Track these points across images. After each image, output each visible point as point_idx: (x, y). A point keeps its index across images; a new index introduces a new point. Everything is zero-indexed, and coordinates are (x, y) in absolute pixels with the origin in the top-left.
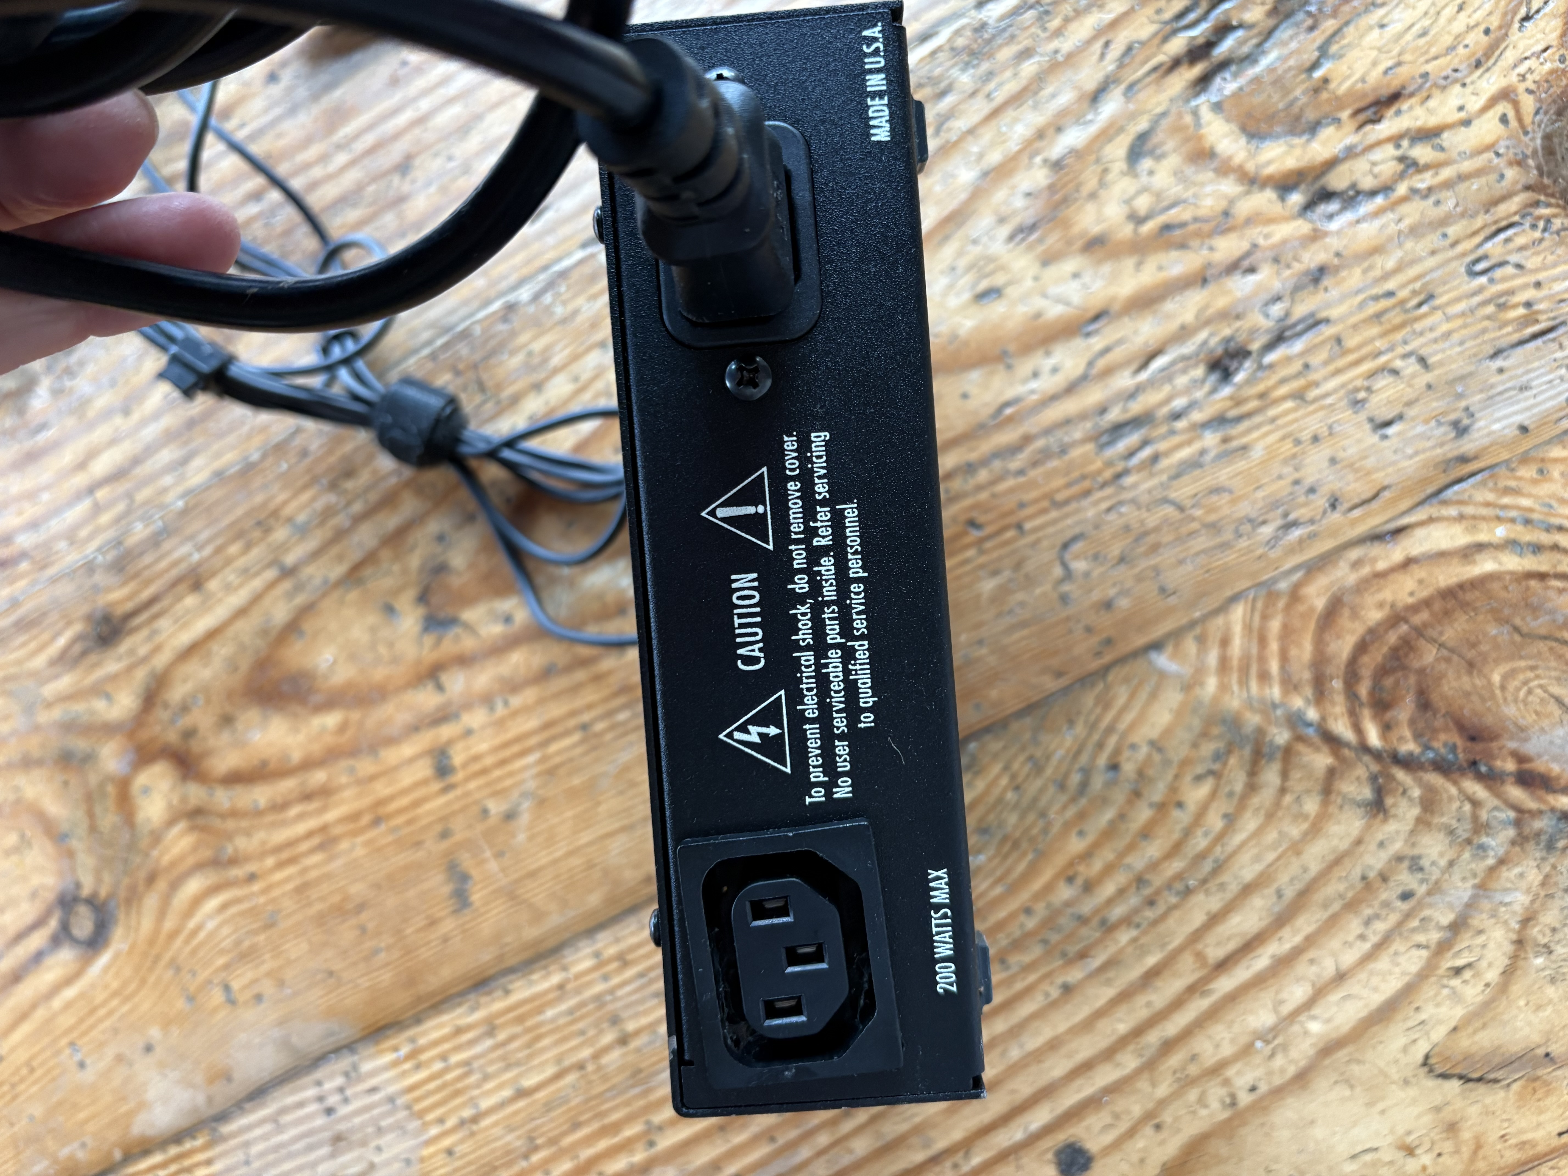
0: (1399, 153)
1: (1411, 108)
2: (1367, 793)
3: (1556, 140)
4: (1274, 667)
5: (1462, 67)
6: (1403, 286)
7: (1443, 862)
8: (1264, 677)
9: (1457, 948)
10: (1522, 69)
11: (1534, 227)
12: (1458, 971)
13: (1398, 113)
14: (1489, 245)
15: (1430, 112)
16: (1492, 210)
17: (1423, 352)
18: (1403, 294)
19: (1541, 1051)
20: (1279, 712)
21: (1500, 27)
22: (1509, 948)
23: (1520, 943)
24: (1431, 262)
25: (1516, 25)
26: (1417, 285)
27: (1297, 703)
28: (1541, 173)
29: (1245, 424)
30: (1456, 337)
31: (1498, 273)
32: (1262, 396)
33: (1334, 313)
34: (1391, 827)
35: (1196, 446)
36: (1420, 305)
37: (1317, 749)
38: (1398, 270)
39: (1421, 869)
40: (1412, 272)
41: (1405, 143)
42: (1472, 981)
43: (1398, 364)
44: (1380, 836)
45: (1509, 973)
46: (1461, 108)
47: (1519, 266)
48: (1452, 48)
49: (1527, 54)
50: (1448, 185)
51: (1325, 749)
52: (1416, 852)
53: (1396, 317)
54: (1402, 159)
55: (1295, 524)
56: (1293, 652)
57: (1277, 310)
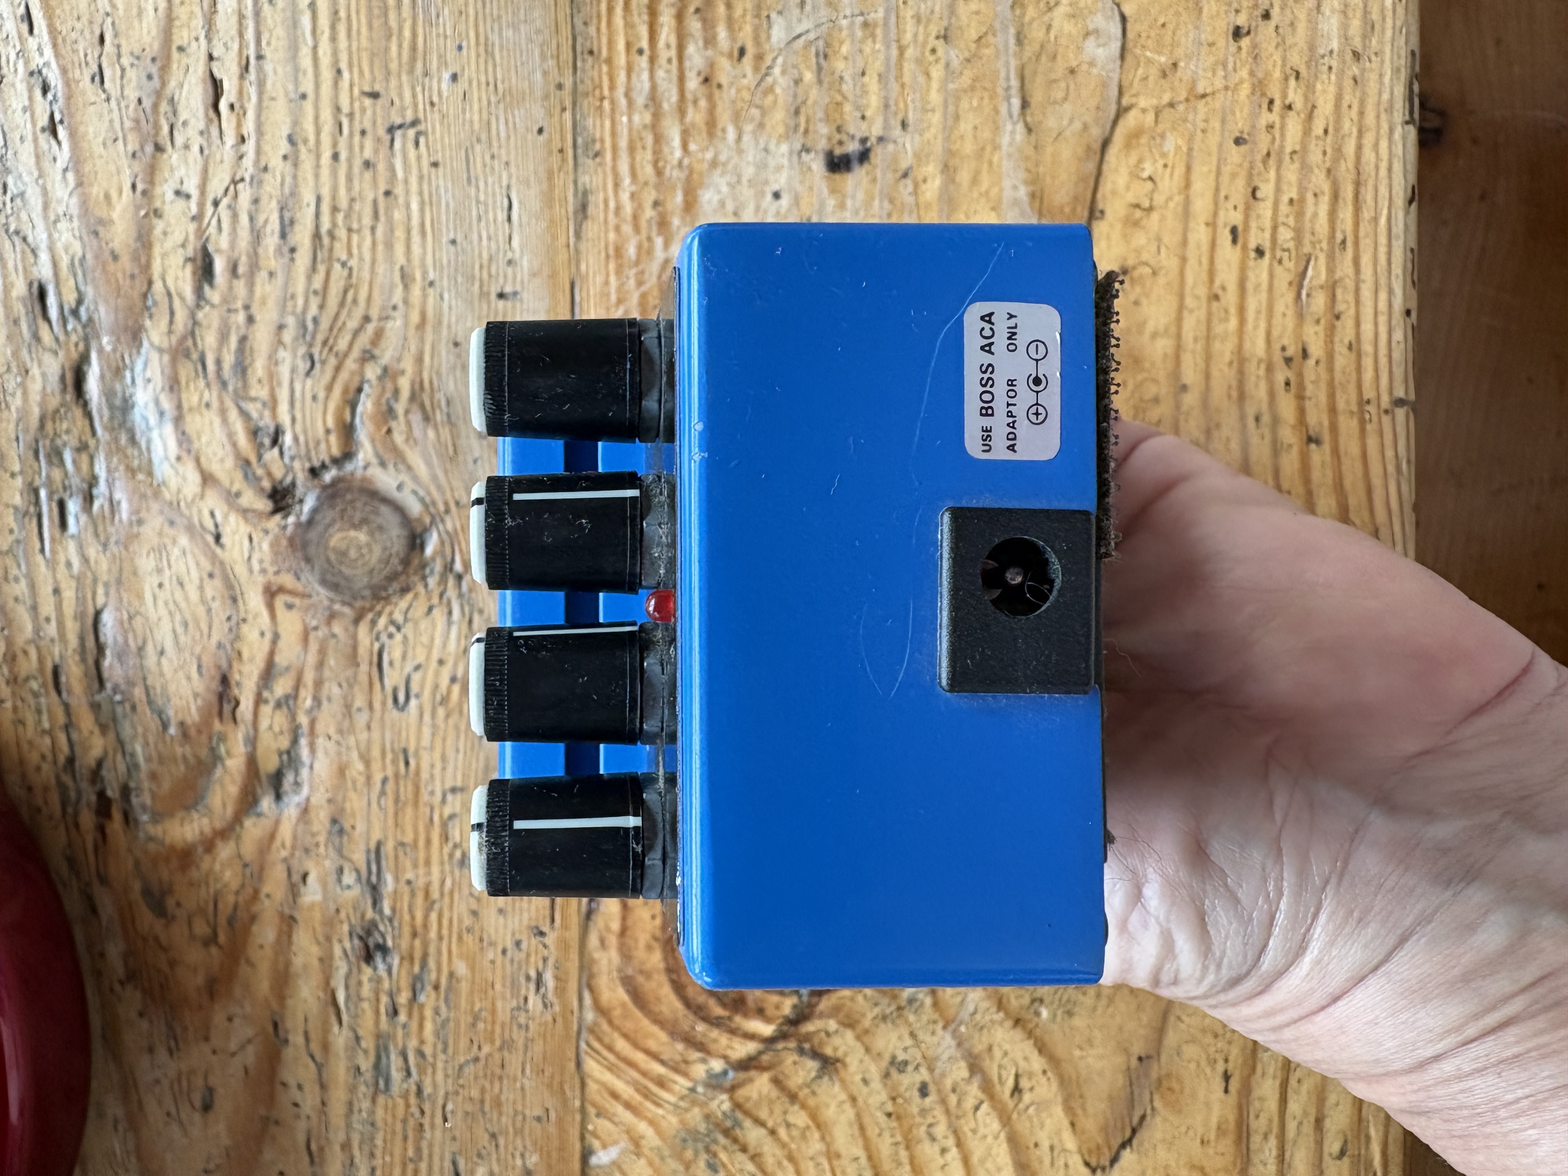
0: (272, 704)
1: (240, 672)
2: (812, 1066)
3: (329, 577)
4: (658, 1069)
5: (228, 613)
6: (384, 768)
7: (909, 1042)
8: (661, 1083)
9: (995, 1079)
10: (256, 567)
11: (391, 636)
12: (1017, 1090)
13: (238, 684)
14: (387, 681)
15: (252, 659)
16: (359, 660)
17: (448, 785)
18: (390, 772)
19: (1134, 1062)
20: (700, 1089)
21: (213, 564)
22: (1018, 1034)
23: (1018, 1022)
24: (376, 735)
25: (218, 550)
26: (389, 756)
27: (699, 1071)
28: (350, 605)
29: (432, 963)
30: (450, 754)
31: (415, 688)
32: (414, 935)
33: (376, 836)
34: (853, 1063)
35: (428, 1013)
36: (407, 763)
37: (751, 1080)
38: (367, 763)
39: (906, 1063)
40: (376, 753)
41: (266, 694)
42: (1034, 1082)
43: (447, 811)
44: (858, 1078)
45: (1042, 1048)
46: (262, 634)
47: (418, 668)
48: (209, 611)
49: (246, 555)
50: (318, 684)
51: (753, 1073)
52: (887, 1057)
53: (407, 791)
54: (278, 705)
55: (539, 975)
56: (652, 1045)
57: (349, 878)
